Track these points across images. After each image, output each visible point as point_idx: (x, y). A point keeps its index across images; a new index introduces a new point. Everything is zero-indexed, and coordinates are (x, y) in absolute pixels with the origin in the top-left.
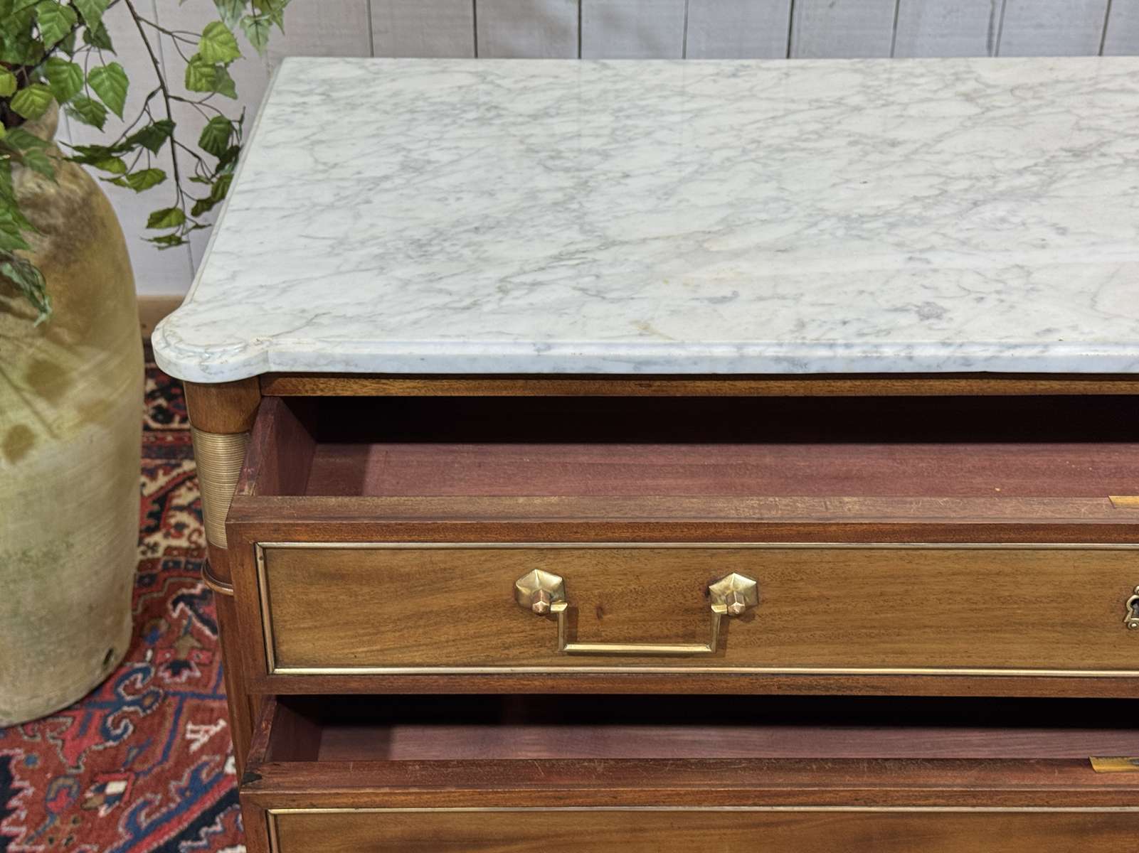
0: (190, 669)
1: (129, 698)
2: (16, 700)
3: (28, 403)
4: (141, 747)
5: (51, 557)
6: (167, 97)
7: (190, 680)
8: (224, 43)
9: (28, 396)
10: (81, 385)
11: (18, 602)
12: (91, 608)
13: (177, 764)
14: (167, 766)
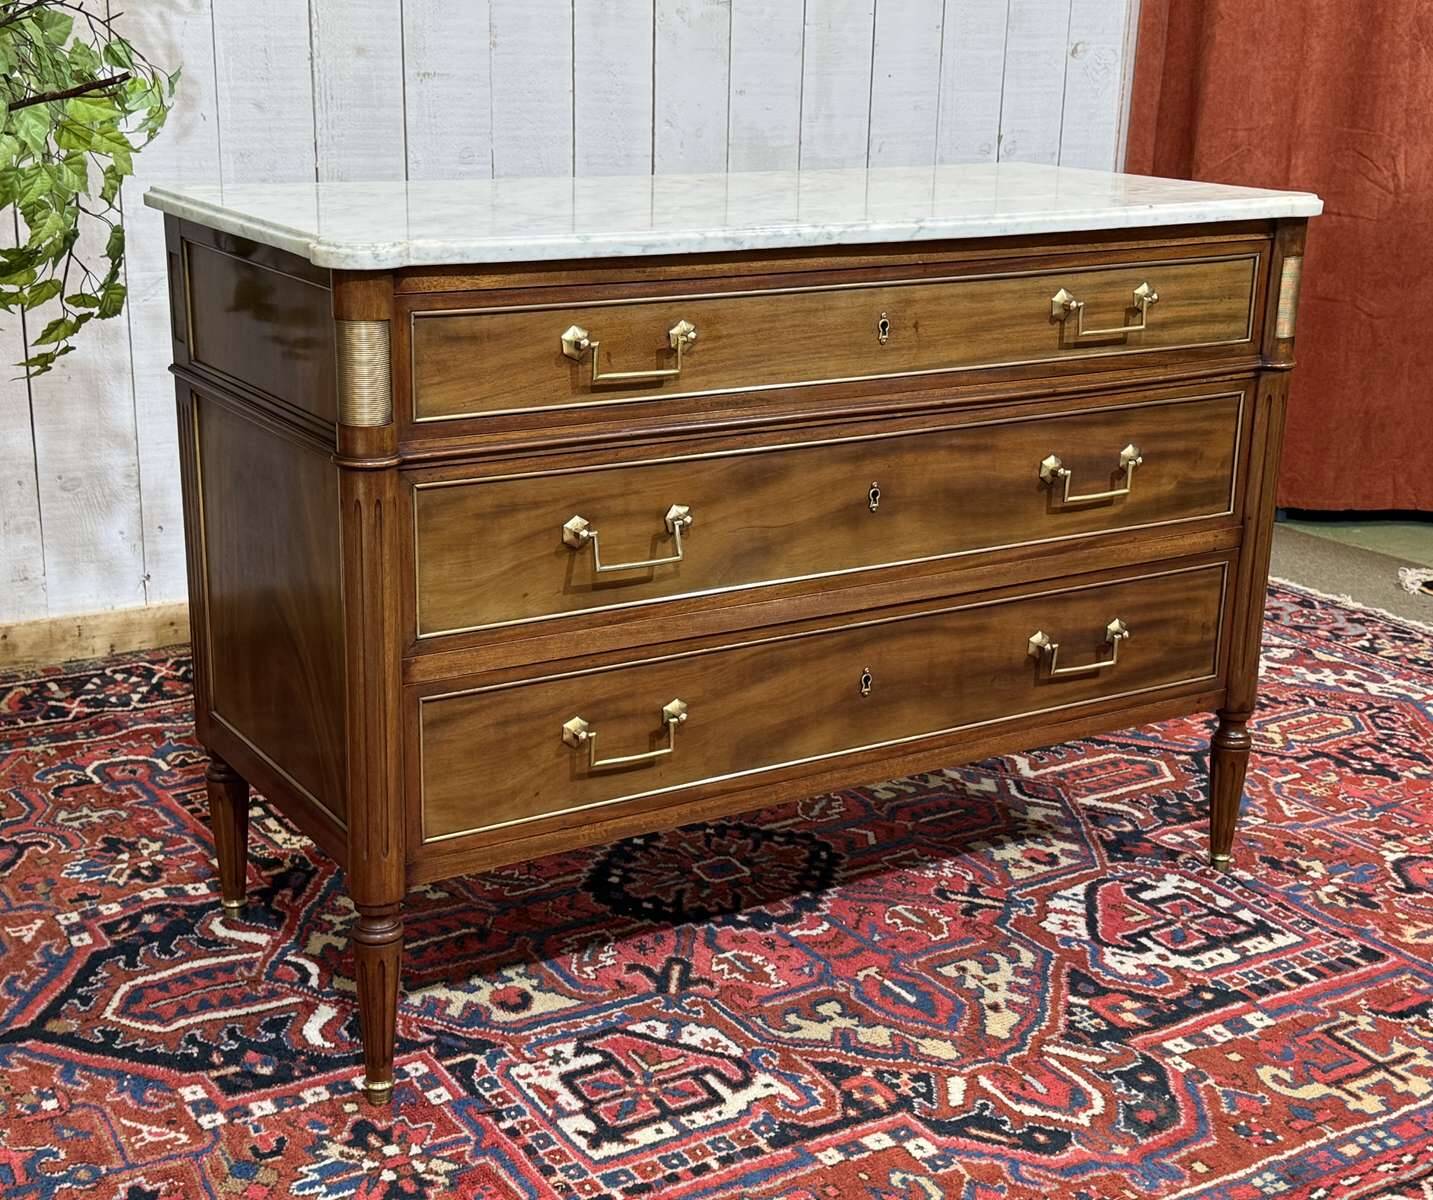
13: (20, 951)
14: (11, 954)
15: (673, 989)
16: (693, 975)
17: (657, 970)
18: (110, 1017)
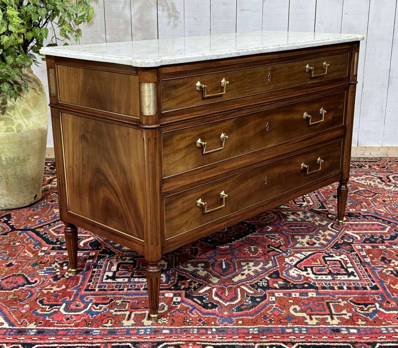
0: (55, 202)
1: (40, 206)
2: (13, 201)
3: (22, 118)
4: (42, 212)
5: (24, 160)
6: (56, 38)
8: (68, 27)
9: (23, 117)
10: (34, 118)
11: (16, 171)
12: (33, 179)
18: (50, 230)
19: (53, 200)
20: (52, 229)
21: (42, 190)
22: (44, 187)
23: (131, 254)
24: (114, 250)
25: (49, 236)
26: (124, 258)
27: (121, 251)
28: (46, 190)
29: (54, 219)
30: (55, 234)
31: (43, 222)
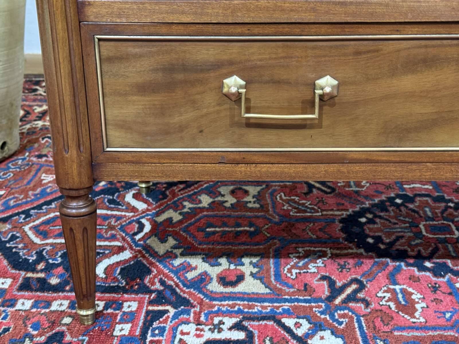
0: (47, 157)
1: (12, 167)
4: (16, 180)
7: (46, 161)
13: (34, 186)
14: (28, 186)
15: (338, 301)
16: (361, 295)
17: (339, 284)
18: (26, 228)
19: (44, 153)
20: (32, 224)
21: (22, 134)
22: (28, 126)
23: (233, 306)
24: (184, 292)
25: (20, 246)
26: (216, 320)
27: (206, 295)
28: (32, 132)
29: (38, 199)
30: (37, 240)
31: (13, 207)
